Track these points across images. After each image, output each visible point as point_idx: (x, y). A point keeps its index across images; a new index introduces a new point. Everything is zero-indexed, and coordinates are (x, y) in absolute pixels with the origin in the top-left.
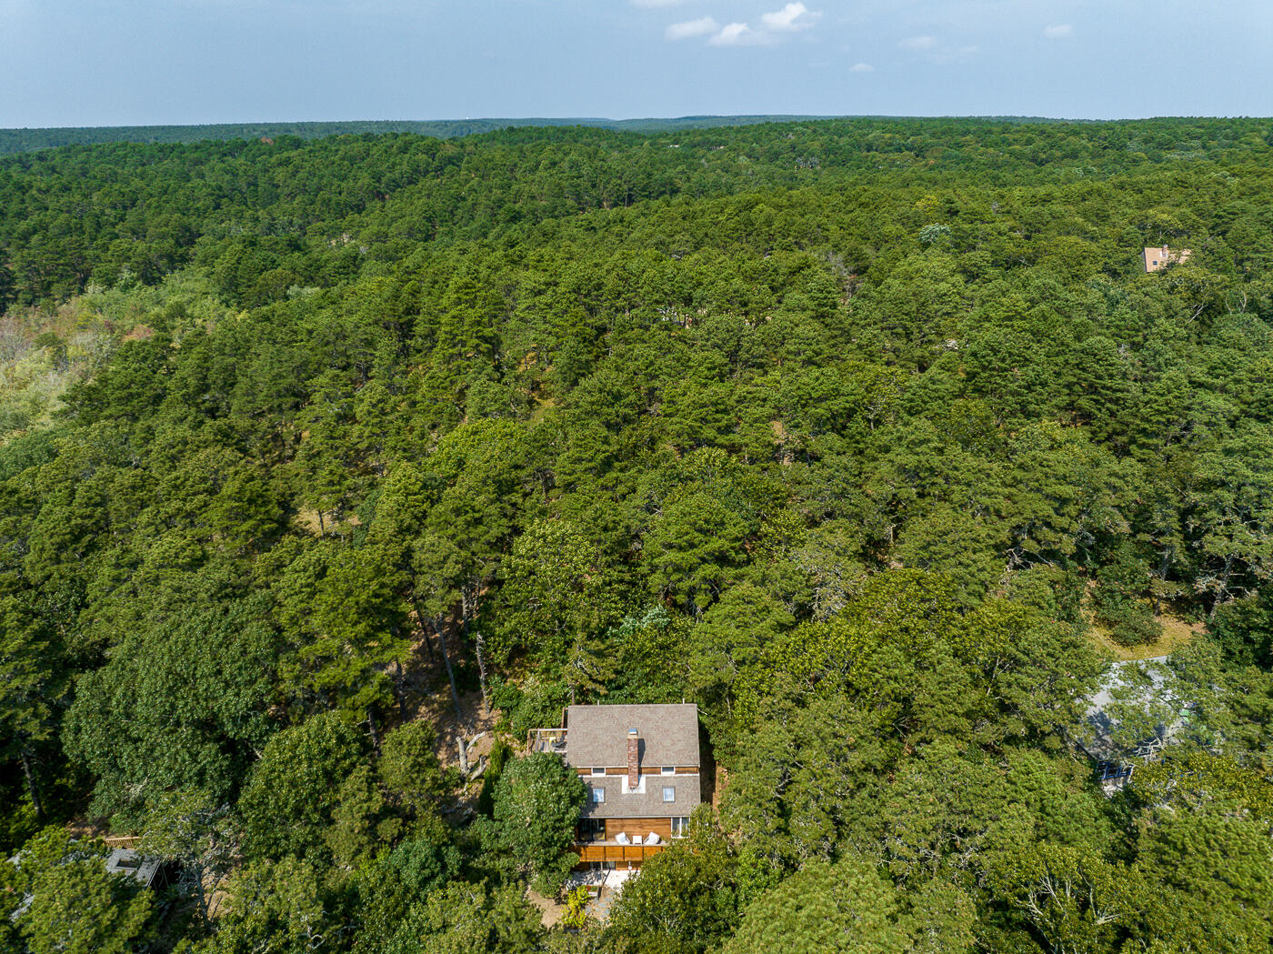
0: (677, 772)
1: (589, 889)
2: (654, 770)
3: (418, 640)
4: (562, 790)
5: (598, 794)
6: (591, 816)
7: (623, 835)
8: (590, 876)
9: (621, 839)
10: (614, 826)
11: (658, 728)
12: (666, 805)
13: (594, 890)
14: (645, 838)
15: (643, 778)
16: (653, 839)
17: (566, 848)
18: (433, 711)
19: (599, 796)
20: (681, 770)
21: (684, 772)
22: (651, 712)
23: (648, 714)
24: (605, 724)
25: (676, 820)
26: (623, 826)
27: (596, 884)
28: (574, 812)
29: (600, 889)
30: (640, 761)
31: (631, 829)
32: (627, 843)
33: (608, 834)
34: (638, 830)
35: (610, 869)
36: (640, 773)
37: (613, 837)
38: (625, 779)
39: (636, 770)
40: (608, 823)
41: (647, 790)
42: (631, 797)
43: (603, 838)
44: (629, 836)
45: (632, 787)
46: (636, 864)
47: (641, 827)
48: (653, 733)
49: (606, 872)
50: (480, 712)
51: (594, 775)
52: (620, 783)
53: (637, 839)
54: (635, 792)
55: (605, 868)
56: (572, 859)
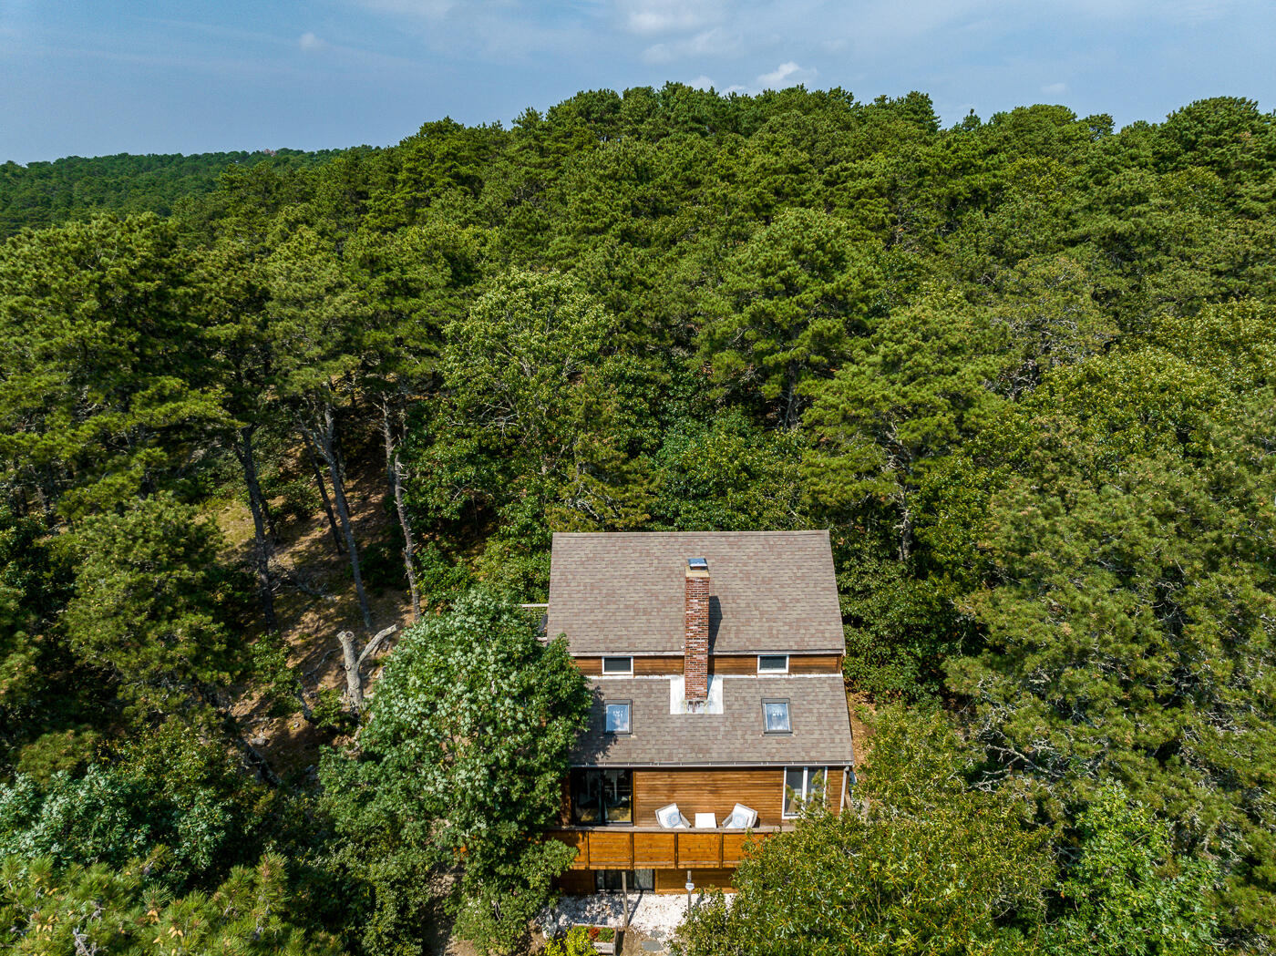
0: (793, 669)
1: (595, 934)
2: (742, 662)
3: (322, 525)
4: (531, 674)
5: (617, 713)
6: (602, 761)
7: (673, 809)
8: (596, 906)
9: (668, 817)
10: (652, 789)
11: (747, 576)
12: (772, 739)
13: (607, 938)
14: (722, 816)
15: (717, 684)
16: (742, 817)
17: (540, 829)
18: (327, 618)
19: (619, 720)
20: (804, 661)
21: (809, 669)
22: (731, 545)
23: (725, 550)
24: (632, 568)
25: (795, 772)
26: (673, 789)
27: (613, 923)
28: (559, 732)
29: (621, 934)
30: (712, 641)
31: (688, 796)
32: (682, 826)
33: (638, 808)
34: (706, 797)
35: (642, 891)
36: (711, 671)
37: (651, 815)
38: (677, 685)
39: (704, 658)
40: (640, 780)
41: (728, 706)
42: (692, 722)
43: (628, 818)
44: (688, 813)
45: (694, 698)
46: (705, 878)
47: (715, 791)
48: (737, 585)
49: (634, 897)
50: (406, 616)
51: (608, 676)
52: (665, 691)
53: (705, 821)
54: (699, 710)
55: (631, 888)
56: (555, 856)
